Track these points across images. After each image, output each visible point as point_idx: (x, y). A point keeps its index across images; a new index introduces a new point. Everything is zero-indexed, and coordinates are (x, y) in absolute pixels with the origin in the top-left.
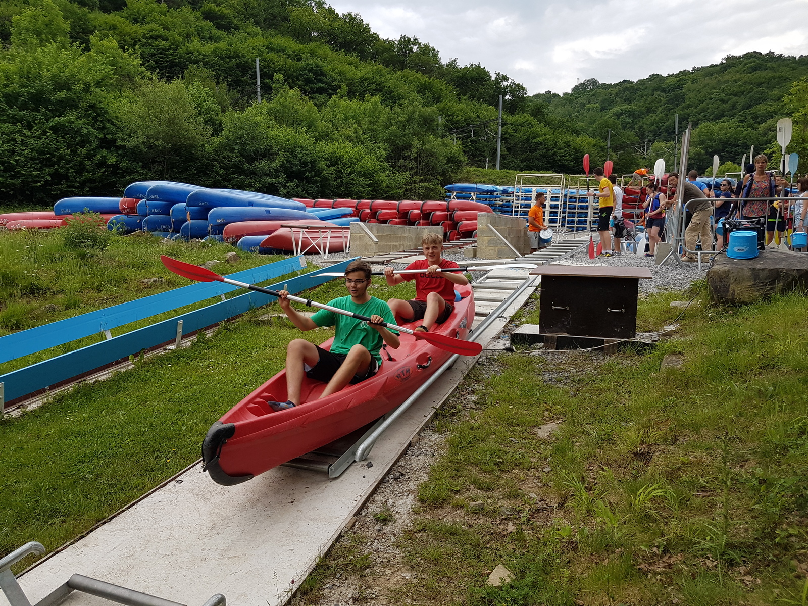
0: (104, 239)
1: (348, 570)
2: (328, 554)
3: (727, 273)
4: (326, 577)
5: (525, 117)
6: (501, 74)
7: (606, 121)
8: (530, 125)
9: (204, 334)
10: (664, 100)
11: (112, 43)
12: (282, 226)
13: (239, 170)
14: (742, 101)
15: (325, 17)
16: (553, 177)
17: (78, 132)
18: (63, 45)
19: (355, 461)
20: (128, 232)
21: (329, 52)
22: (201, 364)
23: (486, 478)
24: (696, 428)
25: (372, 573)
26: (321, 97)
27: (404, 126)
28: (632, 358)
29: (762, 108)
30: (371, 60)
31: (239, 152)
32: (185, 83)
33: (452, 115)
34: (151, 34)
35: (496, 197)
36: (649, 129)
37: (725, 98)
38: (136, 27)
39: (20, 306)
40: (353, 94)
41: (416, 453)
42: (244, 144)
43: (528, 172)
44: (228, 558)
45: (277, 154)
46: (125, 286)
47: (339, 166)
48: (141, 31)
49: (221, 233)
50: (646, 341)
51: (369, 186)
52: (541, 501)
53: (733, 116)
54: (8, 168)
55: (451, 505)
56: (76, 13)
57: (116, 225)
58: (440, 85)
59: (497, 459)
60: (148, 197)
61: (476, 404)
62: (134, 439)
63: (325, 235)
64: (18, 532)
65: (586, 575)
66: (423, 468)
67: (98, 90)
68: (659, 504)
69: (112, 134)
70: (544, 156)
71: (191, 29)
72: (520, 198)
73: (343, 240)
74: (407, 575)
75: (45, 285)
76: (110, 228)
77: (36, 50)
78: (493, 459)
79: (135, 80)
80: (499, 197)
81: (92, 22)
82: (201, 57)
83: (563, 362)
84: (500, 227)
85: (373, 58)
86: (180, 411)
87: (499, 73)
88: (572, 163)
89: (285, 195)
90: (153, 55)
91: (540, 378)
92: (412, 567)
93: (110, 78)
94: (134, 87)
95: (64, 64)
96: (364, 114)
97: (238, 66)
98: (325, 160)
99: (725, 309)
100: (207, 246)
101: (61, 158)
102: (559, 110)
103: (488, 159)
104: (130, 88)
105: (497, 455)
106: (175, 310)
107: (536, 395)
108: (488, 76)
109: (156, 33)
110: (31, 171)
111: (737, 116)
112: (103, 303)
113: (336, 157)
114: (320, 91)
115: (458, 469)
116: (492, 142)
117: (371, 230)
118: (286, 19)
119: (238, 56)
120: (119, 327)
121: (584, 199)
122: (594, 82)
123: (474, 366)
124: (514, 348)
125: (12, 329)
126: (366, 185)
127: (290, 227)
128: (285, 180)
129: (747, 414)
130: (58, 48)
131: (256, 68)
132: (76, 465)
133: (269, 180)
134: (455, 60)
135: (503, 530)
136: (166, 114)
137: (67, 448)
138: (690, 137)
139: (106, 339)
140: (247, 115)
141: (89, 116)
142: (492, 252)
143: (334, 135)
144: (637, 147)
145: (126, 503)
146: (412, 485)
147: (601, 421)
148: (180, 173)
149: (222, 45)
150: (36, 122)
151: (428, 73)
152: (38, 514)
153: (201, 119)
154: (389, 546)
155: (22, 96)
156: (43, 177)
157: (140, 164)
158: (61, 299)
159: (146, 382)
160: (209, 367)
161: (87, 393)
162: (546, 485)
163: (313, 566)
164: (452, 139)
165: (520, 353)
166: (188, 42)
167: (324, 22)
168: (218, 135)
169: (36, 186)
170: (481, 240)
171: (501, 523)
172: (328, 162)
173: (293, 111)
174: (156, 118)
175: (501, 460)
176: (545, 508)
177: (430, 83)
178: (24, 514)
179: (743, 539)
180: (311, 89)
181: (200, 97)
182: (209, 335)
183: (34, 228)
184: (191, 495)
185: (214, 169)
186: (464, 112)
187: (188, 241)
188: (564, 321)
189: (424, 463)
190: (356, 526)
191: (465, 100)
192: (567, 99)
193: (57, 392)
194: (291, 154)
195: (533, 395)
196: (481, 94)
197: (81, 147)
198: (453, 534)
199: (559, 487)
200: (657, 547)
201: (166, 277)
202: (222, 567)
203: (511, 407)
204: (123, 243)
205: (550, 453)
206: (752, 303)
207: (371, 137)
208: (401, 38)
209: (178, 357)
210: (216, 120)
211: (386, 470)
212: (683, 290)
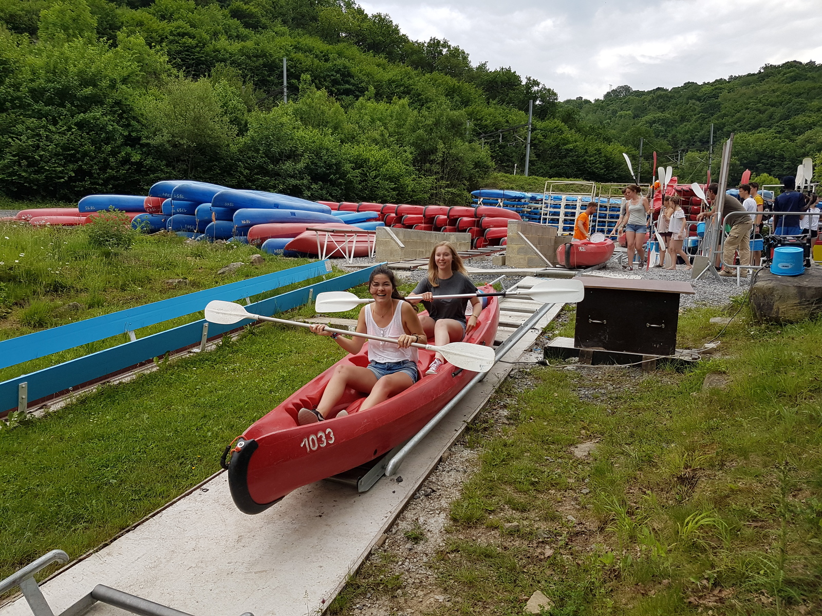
0: (128, 238)
1: (378, 590)
2: (358, 572)
3: (771, 290)
4: (356, 596)
5: (555, 123)
6: (532, 79)
7: (638, 129)
8: (561, 132)
9: (229, 337)
10: (698, 109)
11: (139, 40)
12: (307, 229)
13: (263, 171)
14: (779, 111)
15: (354, 18)
16: (583, 185)
17: (103, 129)
18: (90, 40)
19: (385, 476)
20: (152, 231)
21: (357, 53)
22: (226, 369)
23: (521, 499)
24: (744, 453)
25: (404, 594)
26: (348, 99)
27: (431, 129)
28: (670, 376)
29: (800, 119)
30: (399, 61)
31: (264, 153)
32: (211, 81)
33: (481, 120)
34: (178, 30)
35: (524, 204)
36: (682, 138)
37: (762, 108)
38: (164, 24)
39: (42, 303)
40: (381, 96)
41: (447, 469)
42: (269, 145)
43: (557, 179)
44: (255, 573)
45: (302, 156)
46: (149, 286)
47: (364, 169)
48: (169, 28)
49: (245, 235)
50: (687, 359)
51: (393, 189)
52: (579, 524)
53: (770, 127)
54: (32, 163)
55: (486, 525)
56: (103, 9)
57: (140, 223)
58: (469, 88)
59: (533, 479)
60: (173, 195)
61: (508, 419)
62: (158, 444)
63: (351, 238)
64: (40, 536)
65: (630, 606)
66: (455, 485)
67: (124, 87)
68: (707, 533)
69: (137, 131)
70: (573, 162)
71: (218, 27)
72: (549, 205)
73: (368, 245)
74: (441, 598)
75: (69, 283)
76: (135, 227)
77: (63, 45)
78: (528, 478)
79: (161, 77)
80: (527, 204)
81: (120, 18)
82: (228, 55)
83: (600, 378)
84: (530, 236)
85: (402, 59)
86: (205, 416)
87: (530, 78)
88: (602, 171)
89: (309, 197)
90: (179, 52)
91: (575, 394)
92: (445, 589)
93: (136, 75)
94: (160, 84)
95: (91, 59)
96: (391, 116)
97: (265, 65)
98: (350, 163)
99: (768, 328)
100: (232, 247)
101: (85, 154)
102: (590, 116)
103: (516, 165)
104: (156, 85)
105: (532, 474)
106: (200, 312)
107: (572, 412)
108: (519, 80)
109: (183, 30)
110: (55, 167)
111: (774, 127)
112: (126, 302)
113: (361, 160)
114: (347, 92)
115: (491, 489)
116: (520, 148)
117: (397, 235)
118: (314, 19)
119: (265, 55)
120: (143, 328)
121: (616, 208)
122: (626, 89)
123: (506, 379)
124: (547, 361)
125: (35, 326)
126: (391, 189)
127: (316, 230)
128: (310, 182)
129: (798, 440)
130: (85, 44)
131: (282, 67)
132: (99, 469)
133: (294, 182)
134: (485, 64)
135: (540, 554)
136: (192, 112)
137: (91, 451)
138: (734, 146)
139: (130, 340)
140: (273, 115)
141: (115, 112)
142: (522, 261)
143: (360, 137)
144: (670, 156)
145: (150, 511)
146: (444, 503)
147: (641, 442)
148: (205, 172)
149: (249, 44)
150: (61, 117)
151: (458, 76)
152: (61, 520)
153: (226, 119)
154: (421, 567)
155: (48, 91)
156: (67, 174)
157: (164, 162)
158: (85, 297)
159: (170, 385)
160: (234, 371)
161: (111, 395)
162: (584, 507)
163: (343, 584)
164: (480, 144)
165: (554, 367)
166: (215, 40)
167: (353, 23)
168: (244, 135)
169: (60, 182)
170: (511, 249)
171: (537, 546)
172: (353, 165)
173: (319, 112)
174: (182, 116)
175: (537, 480)
176: (583, 531)
177: (459, 87)
178: (46, 519)
179: (802, 575)
180: (338, 90)
181: (226, 96)
182: (233, 338)
183: (58, 225)
184: (217, 504)
185: (239, 170)
186: (493, 116)
187: (212, 242)
188: (600, 336)
189: (456, 480)
190: (387, 544)
191: (494, 104)
192: (599, 105)
193: (81, 393)
194: (316, 156)
195: (569, 412)
196: (510, 98)
197: (105, 144)
198: (488, 556)
199: (598, 510)
200: (707, 579)
201: (190, 278)
202: (249, 582)
203: (545, 424)
204: (147, 243)
205: (588, 474)
206: (797, 322)
207: (397, 141)
208: (431, 40)
209: (202, 361)
210: (242, 120)
211: (417, 486)
212: (722, 306)
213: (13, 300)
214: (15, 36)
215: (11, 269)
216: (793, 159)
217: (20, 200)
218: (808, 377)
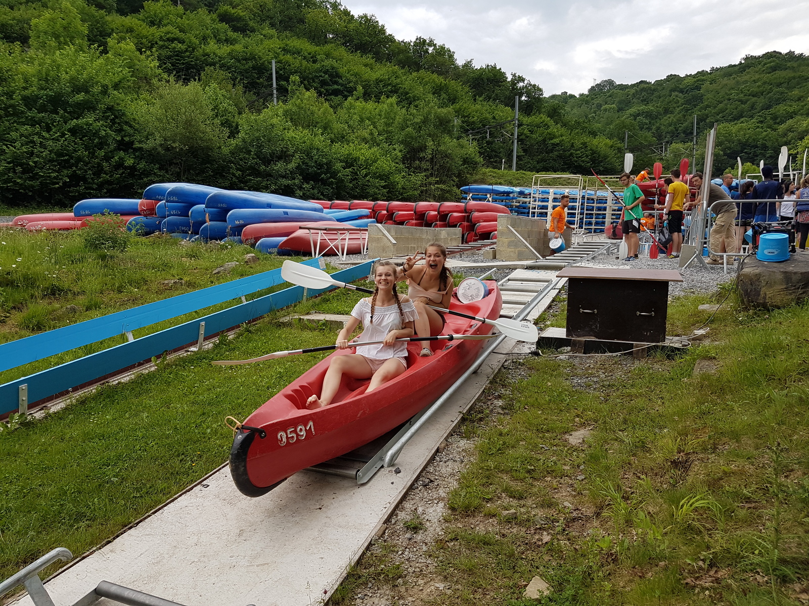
0: (124, 241)
1: (380, 580)
2: (359, 562)
3: (758, 276)
4: (358, 586)
5: (541, 118)
6: (517, 75)
7: (623, 122)
8: (547, 126)
9: (226, 336)
10: (681, 101)
11: (129, 46)
12: (301, 228)
13: (255, 172)
14: (761, 101)
15: (340, 19)
16: (569, 179)
17: (96, 134)
18: (82, 48)
19: (382, 467)
20: (147, 234)
21: (345, 54)
23: (518, 486)
24: (736, 436)
25: (405, 583)
26: (337, 99)
27: (419, 127)
28: (661, 363)
29: (781, 109)
30: (386, 61)
31: (255, 154)
32: (201, 85)
33: (468, 116)
34: (168, 36)
35: (513, 199)
36: (666, 130)
37: (744, 99)
38: (153, 29)
39: (40, 307)
40: (369, 96)
41: (444, 460)
42: (260, 147)
43: (544, 173)
44: (258, 566)
45: (293, 156)
46: (145, 287)
47: (355, 168)
48: (158, 34)
49: (239, 235)
50: (677, 345)
51: (384, 187)
52: (575, 510)
53: (752, 117)
54: (27, 170)
55: (483, 513)
56: (93, 16)
57: (135, 226)
58: (455, 86)
59: (529, 467)
60: (167, 198)
61: (503, 409)
62: (158, 441)
63: (343, 236)
64: (43, 535)
65: (628, 589)
66: (452, 475)
67: (115, 92)
68: (702, 515)
69: (130, 136)
70: (560, 157)
71: (207, 32)
72: (537, 199)
73: (360, 242)
74: (441, 586)
75: (66, 286)
76: (130, 229)
77: (54, 53)
78: (524, 466)
79: (152, 82)
80: (515, 199)
81: (110, 25)
82: (217, 59)
83: (592, 366)
84: (520, 229)
85: (389, 59)
86: (204, 414)
87: (515, 74)
88: (589, 164)
89: (301, 196)
90: (169, 57)
91: (568, 383)
92: (445, 577)
93: (128, 80)
94: (152, 89)
95: (82, 66)
96: (379, 115)
97: (254, 68)
98: (341, 162)
99: (756, 313)
100: (226, 247)
101: (79, 159)
102: (575, 111)
103: (503, 160)
104: (148, 90)
105: (528, 462)
106: (196, 312)
107: (565, 401)
108: (504, 77)
109: (172, 36)
110: (49, 173)
111: (756, 117)
112: (123, 304)
113: (352, 159)
114: (336, 93)
115: (488, 477)
116: (508, 143)
117: (389, 232)
118: (302, 21)
119: (254, 58)
120: (141, 329)
121: (603, 200)
122: (610, 82)
123: (500, 370)
124: (540, 352)
125: (33, 330)
126: (382, 187)
127: (309, 229)
128: (301, 182)
129: (789, 422)
130: (76, 51)
131: (271, 70)
132: (100, 468)
133: (286, 182)
134: (471, 62)
135: (538, 540)
136: (184, 116)
137: (92, 450)
138: (717, 136)
139: (127, 341)
140: (264, 117)
141: (107, 118)
142: (512, 254)
143: (350, 136)
144: (655, 148)
145: (152, 508)
146: (442, 493)
147: (634, 428)
148: (197, 175)
149: (238, 47)
150: (55, 124)
151: (444, 74)
152: (64, 519)
153: (217, 121)
154: (421, 556)
155: (40, 98)
156: (61, 179)
157: (157, 166)
158: (82, 300)
159: (168, 384)
160: (232, 369)
161: (110, 396)
162: (580, 493)
163: (344, 575)
164: (467, 140)
165: (546, 356)
166: (205, 45)
167: (339, 24)
168: (235, 137)
169: (55, 188)
170: (501, 242)
171: (535, 533)
172: (344, 164)
173: (309, 113)
174: (173, 120)
175: (533, 468)
176: (580, 517)
177: (445, 85)
178: (49, 518)
179: (796, 553)
180: (327, 90)
181: (217, 99)
182: (230, 337)
183: (54, 229)
184: (217, 500)
185: (231, 171)
186: (480, 113)
187: (207, 243)
188: (592, 325)
189: (453, 470)
190: (387, 534)
191: (481, 101)
192: (584, 100)
193: (80, 393)
194: (307, 156)
195: (562, 401)
196: (497, 95)
197: (99, 149)
198: (486, 543)
199: (594, 496)
200: (702, 560)
201: (186, 279)
202: (251, 575)
203: (540, 412)
204: (142, 245)
205: (583, 460)
206: (784, 307)
207: (386, 139)
208: (417, 39)
209: (200, 359)
210: (233, 122)
211: (415, 476)
212: (710, 293)
213: (11, 305)
214: (7, 45)
215: (8, 273)
216: (775, 148)
217: (15, 206)
218: (797, 360)
